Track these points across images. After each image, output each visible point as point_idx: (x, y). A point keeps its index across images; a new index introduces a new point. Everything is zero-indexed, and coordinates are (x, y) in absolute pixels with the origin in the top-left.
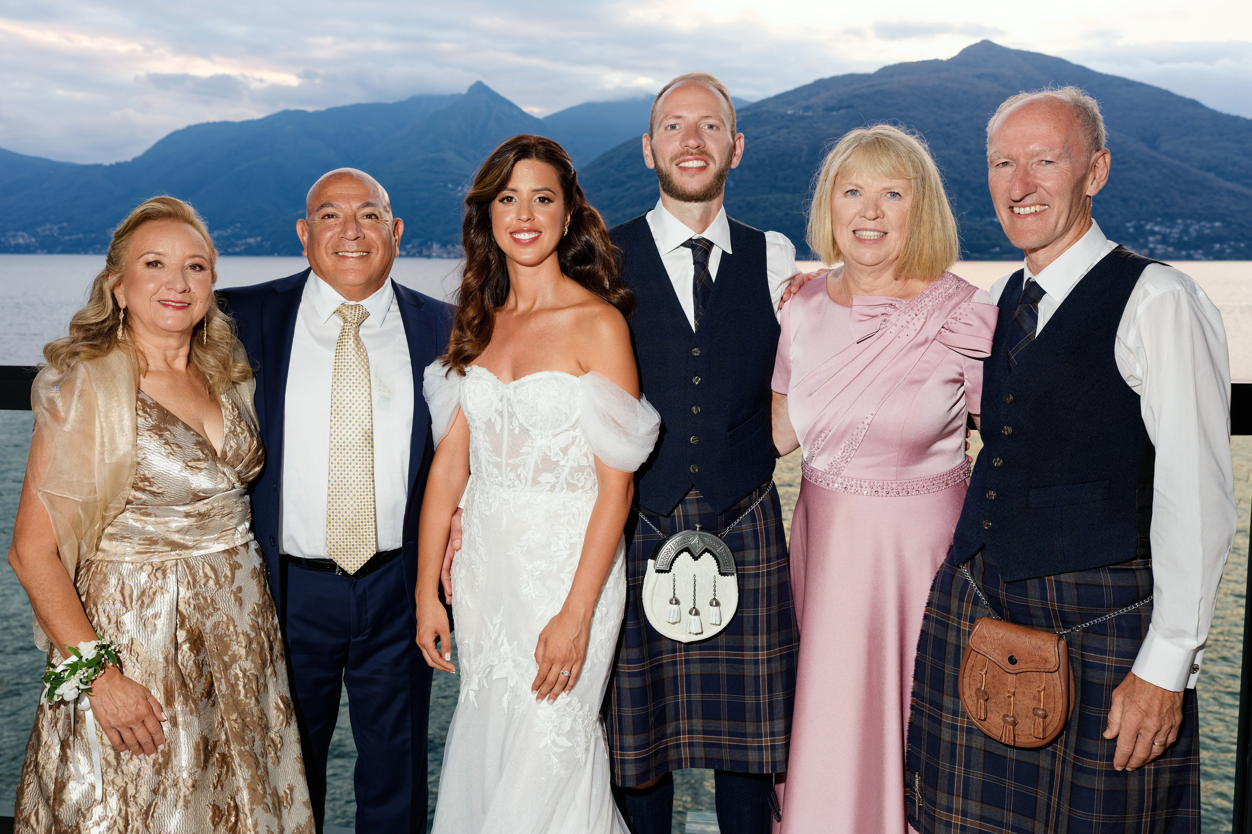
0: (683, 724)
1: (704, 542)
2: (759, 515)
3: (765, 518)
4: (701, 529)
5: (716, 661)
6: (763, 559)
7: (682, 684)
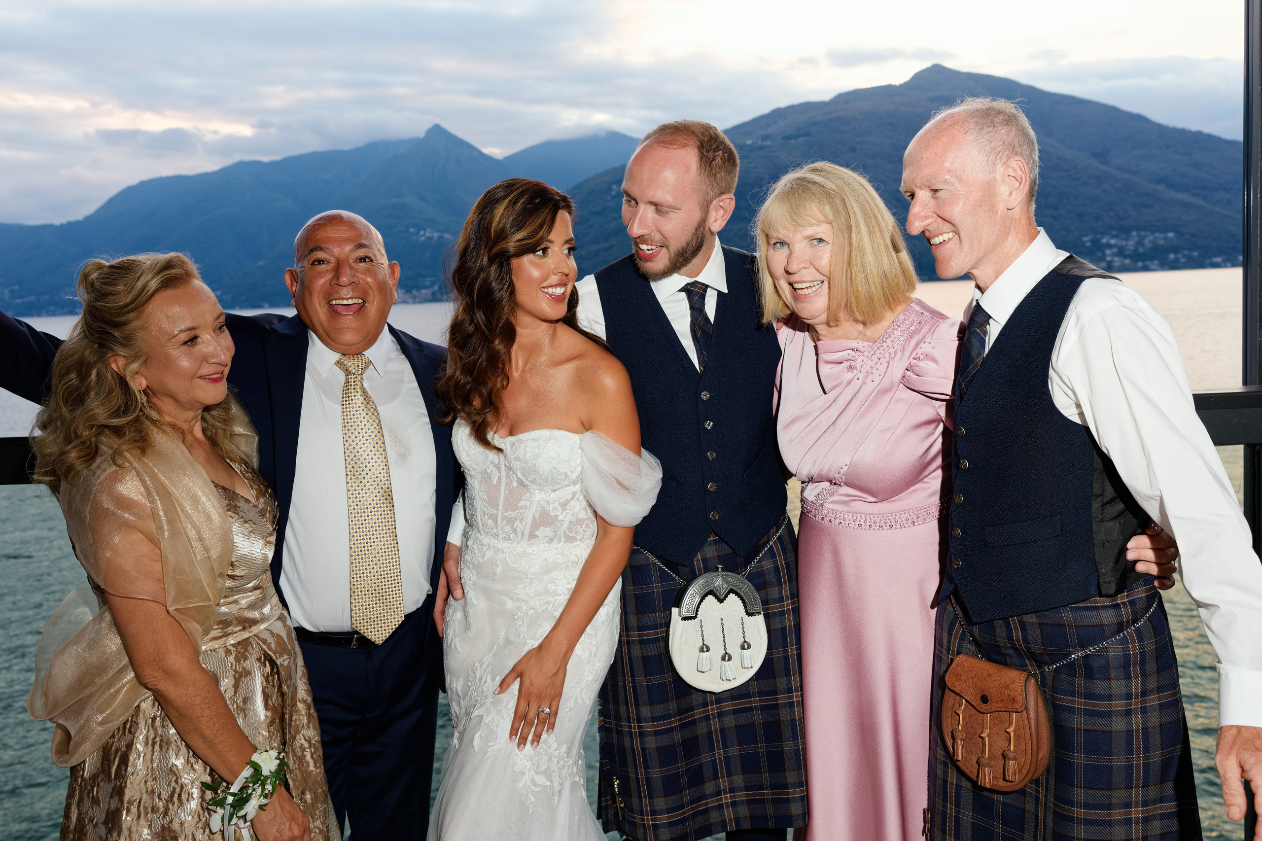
0: (724, 783)
1: (727, 582)
2: (778, 551)
3: (785, 553)
4: (723, 570)
5: (750, 709)
6: (787, 596)
7: (717, 739)
